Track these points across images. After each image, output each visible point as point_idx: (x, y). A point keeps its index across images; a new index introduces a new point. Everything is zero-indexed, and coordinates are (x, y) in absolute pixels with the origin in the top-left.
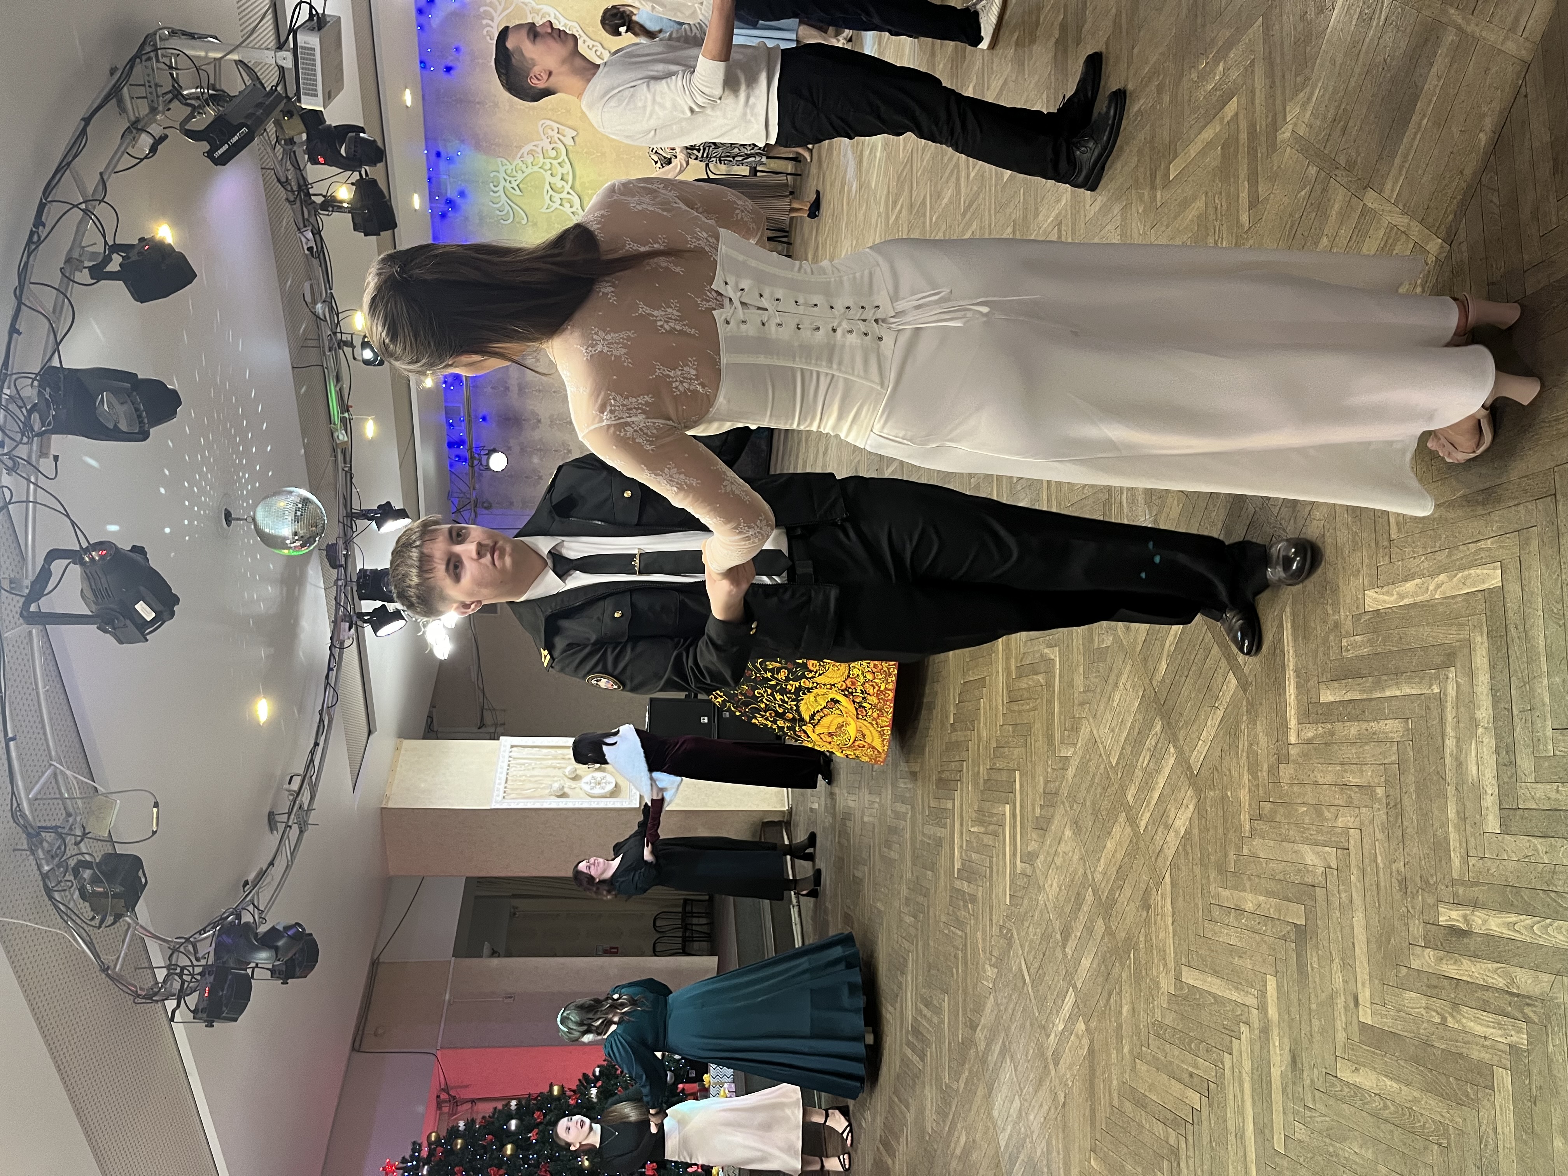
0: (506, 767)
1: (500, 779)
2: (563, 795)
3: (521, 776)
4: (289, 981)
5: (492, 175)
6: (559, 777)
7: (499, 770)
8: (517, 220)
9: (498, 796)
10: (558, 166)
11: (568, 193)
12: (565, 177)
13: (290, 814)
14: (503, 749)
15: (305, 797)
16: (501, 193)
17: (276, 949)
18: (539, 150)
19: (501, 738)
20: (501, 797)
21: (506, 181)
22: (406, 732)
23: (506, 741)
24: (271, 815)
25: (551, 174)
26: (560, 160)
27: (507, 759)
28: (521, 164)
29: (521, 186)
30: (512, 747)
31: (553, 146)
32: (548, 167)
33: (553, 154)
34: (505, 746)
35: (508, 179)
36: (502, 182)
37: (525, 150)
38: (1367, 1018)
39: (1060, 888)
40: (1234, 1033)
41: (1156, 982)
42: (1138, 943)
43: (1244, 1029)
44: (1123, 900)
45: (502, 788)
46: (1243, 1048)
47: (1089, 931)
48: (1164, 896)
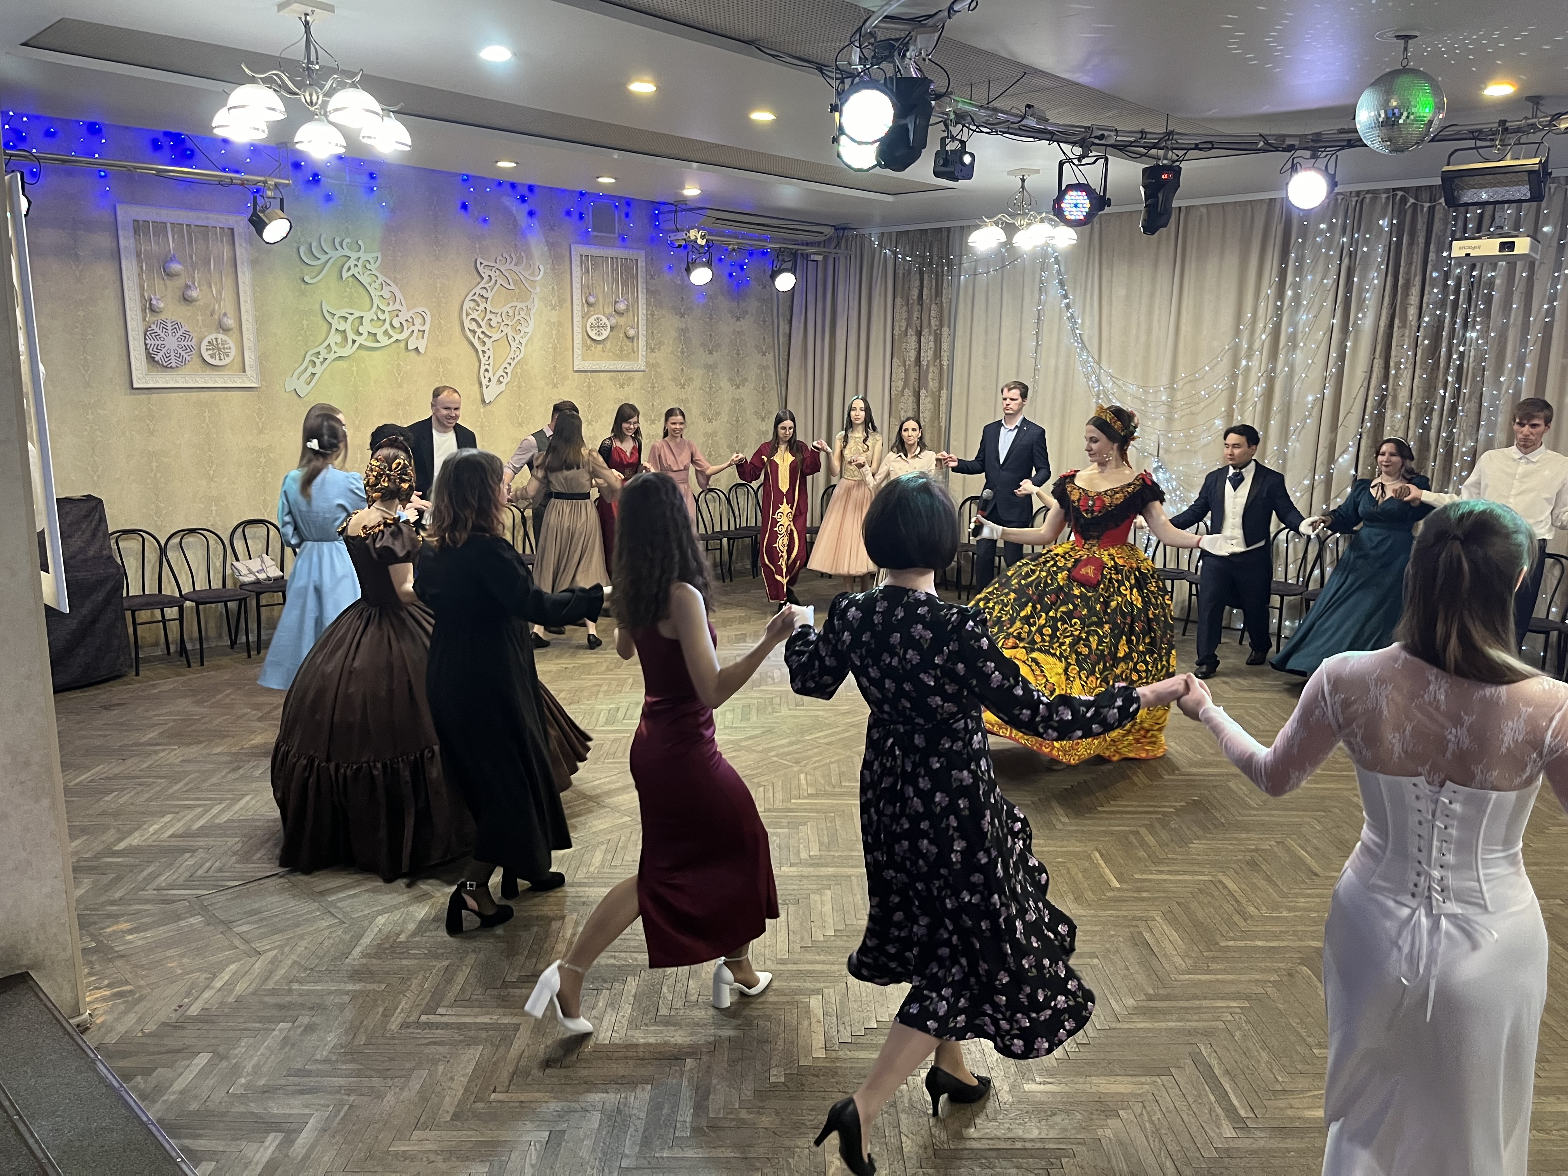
5: (361, 243)
8: (306, 269)
11: (354, 342)
12: (371, 338)
16: (340, 253)
18: (397, 306)
21: (358, 259)
25: (372, 320)
26: (390, 331)
28: (378, 282)
29: (354, 279)
31: (404, 323)
32: (382, 317)
33: (397, 325)
35: (360, 264)
36: (354, 255)
37: (394, 288)
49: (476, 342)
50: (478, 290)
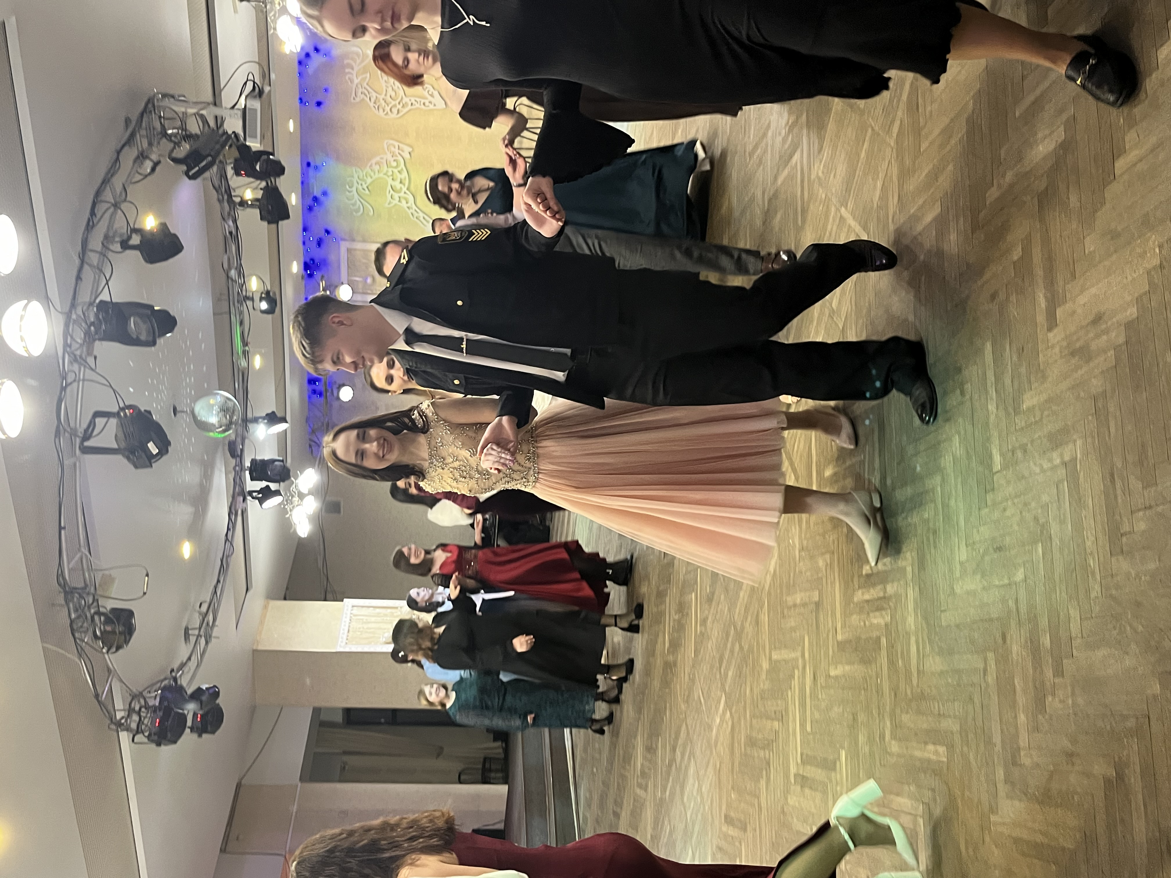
0: (348, 621)
1: (344, 630)
3: (360, 628)
4: (204, 735)
5: (348, 179)
7: (343, 624)
8: (365, 212)
9: (342, 642)
10: (398, 174)
11: (405, 193)
12: (403, 181)
13: (200, 629)
14: (346, 608)
15: (211, 617)
16: (355, 192)
17: (201, 702)
18: (384, 161)
19: (345, 600)
20: (344, 643)
21: (358, 183)
22: (272, 595)
23: (348, 602)
24: (187, 630)
25: (393, 179)
26: (399, 169)
27: (349, 616)
28: (370, 171)
29: (370, 188)
30: (353, 606)
31: (395, 158)
32: (390, 173)
33: (394, 164)
34: (347, 606)
35: (360, 182)
36: (355, 184)
37: (373, 161)
38: (840, 637)
39: (718, 633)
40: (792, 676)
41: (761, 667)
42: (753, 648)
43: (796, 672)
44: (747, 625)
45: (345, 637)
46: (795, 683)
47: (732, 651)
48: (764, 614)
49: (405, 110)
50: (372, 104)
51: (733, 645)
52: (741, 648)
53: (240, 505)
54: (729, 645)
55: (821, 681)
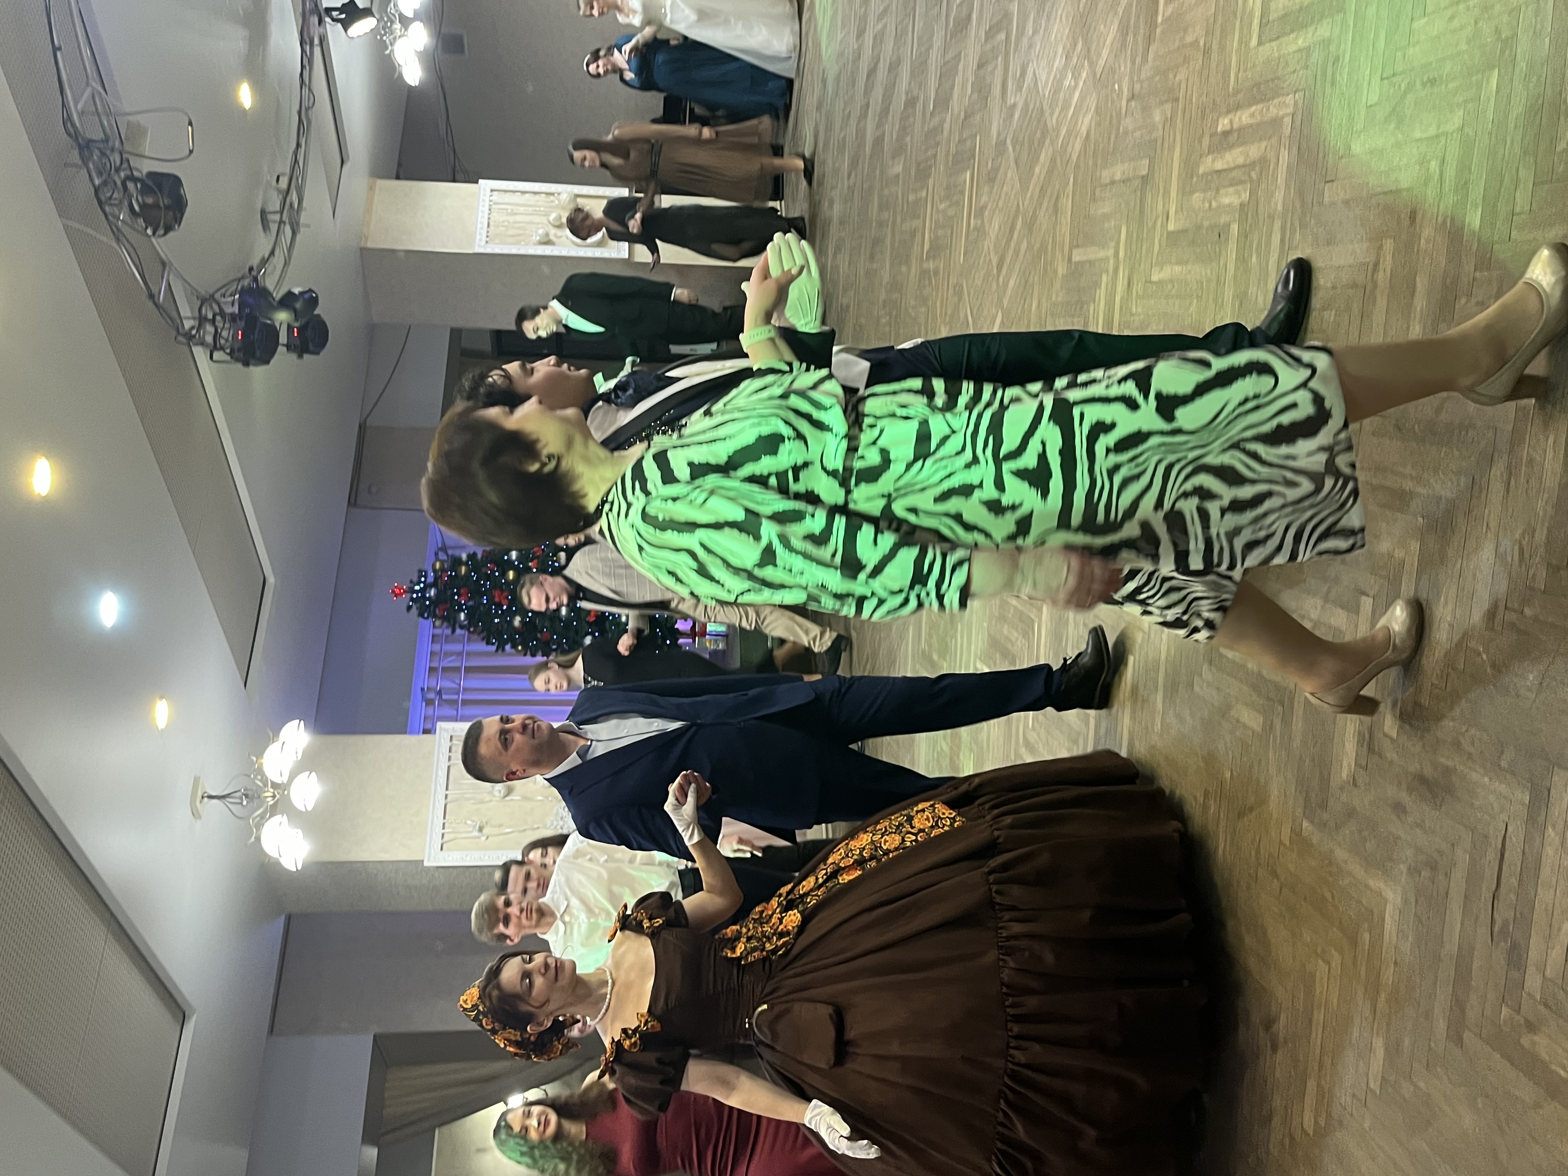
0: (487, 211)
1: (482, 223)
2: (548, 242)
3: (503, 222)
4: (306, 356)
6: (543, 224)
7: (480, 214)
9: (481, 240)
13: (282, 213)
14: (482, 192)
15: (294, 197)
17: (295, 311)
19: (480, 181)
20: (483, 243)
22: (379, 172)
23: (485, 184)
24: (263, 213)
27: (487, 204)
30: (492, 191)
34: (485, 190)
38: (1171, 227)
39: (1000, 227)
40: (1097, 284)
41: (1055, 272)
42: (1047, 247)
43: (1104, 278)
44: (1041, 214)
45: (484, 234)
46: (1101, 294)
47: (1017, 253)
48: (1068, 196)
51: (1019, 244)
52: (1030, 246)
53: (316, 31)
54: (1012, 245)
55: (1138, 287)
